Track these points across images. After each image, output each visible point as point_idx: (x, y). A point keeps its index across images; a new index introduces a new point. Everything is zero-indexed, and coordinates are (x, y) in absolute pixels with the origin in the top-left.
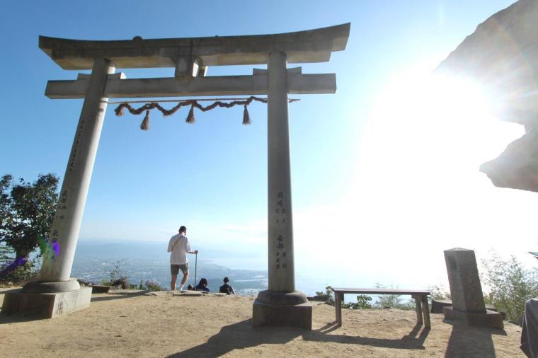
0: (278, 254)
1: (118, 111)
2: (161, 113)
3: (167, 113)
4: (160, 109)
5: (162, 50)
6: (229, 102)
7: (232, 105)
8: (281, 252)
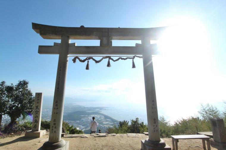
0: (154, 126)
1: (74, 61)
2: (94, 62)
3: (97, 62)
4: (94, 60)
5: (95, 33)
6: (125, 58)
7: (126, 59)
8: (155, 125)
